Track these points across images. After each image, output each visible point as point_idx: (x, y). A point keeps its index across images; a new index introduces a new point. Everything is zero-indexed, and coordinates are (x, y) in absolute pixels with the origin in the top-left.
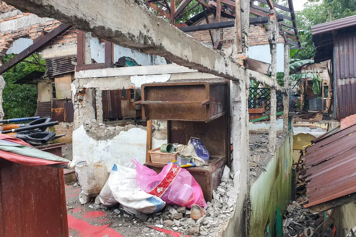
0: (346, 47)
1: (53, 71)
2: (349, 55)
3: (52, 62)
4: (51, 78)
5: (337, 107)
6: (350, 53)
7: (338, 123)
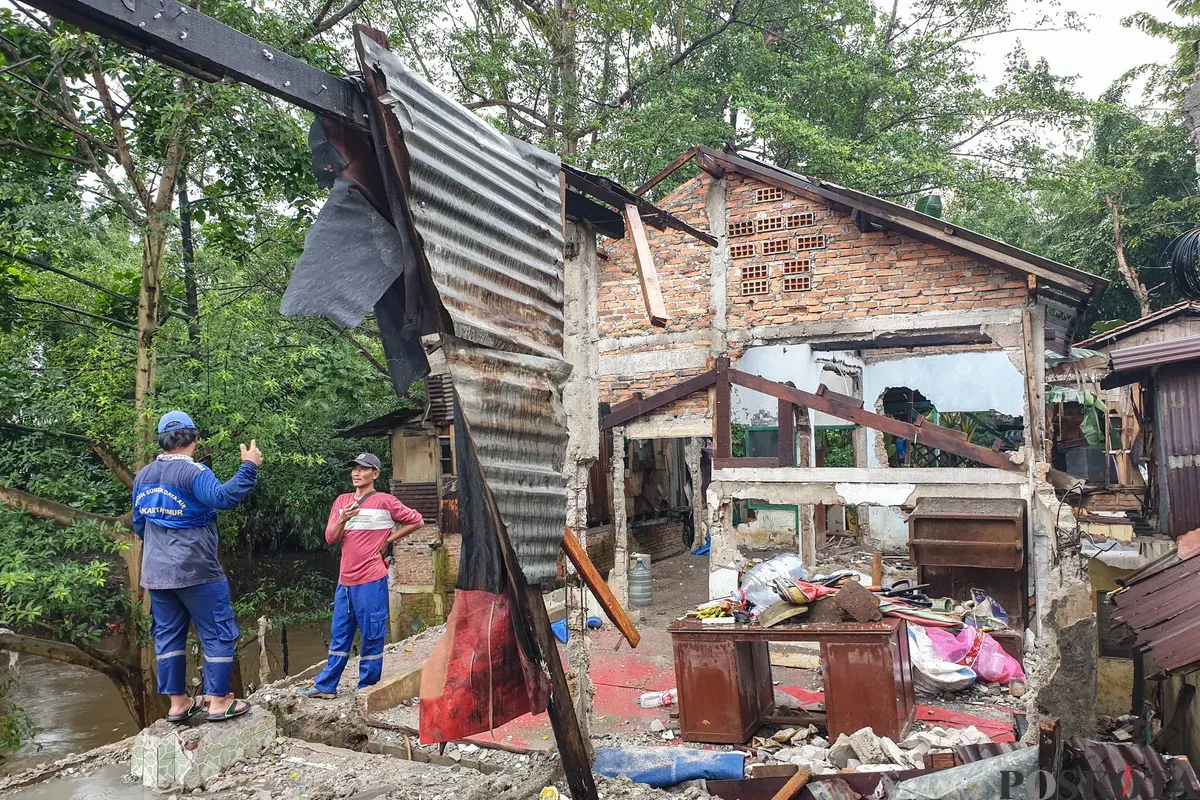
0: (1181, 393)
1: (446, 407)
2: (1189, 410)
3: (444, 386)
4: (439, 424)
5: (1169, 510)
6: (1190, 405)
7: (1171, 543)
